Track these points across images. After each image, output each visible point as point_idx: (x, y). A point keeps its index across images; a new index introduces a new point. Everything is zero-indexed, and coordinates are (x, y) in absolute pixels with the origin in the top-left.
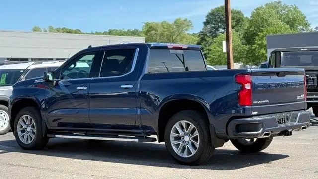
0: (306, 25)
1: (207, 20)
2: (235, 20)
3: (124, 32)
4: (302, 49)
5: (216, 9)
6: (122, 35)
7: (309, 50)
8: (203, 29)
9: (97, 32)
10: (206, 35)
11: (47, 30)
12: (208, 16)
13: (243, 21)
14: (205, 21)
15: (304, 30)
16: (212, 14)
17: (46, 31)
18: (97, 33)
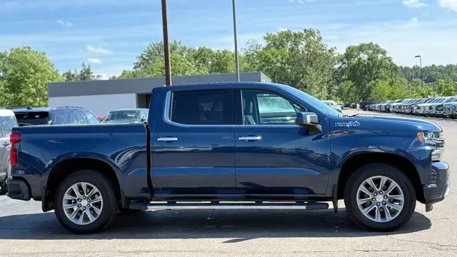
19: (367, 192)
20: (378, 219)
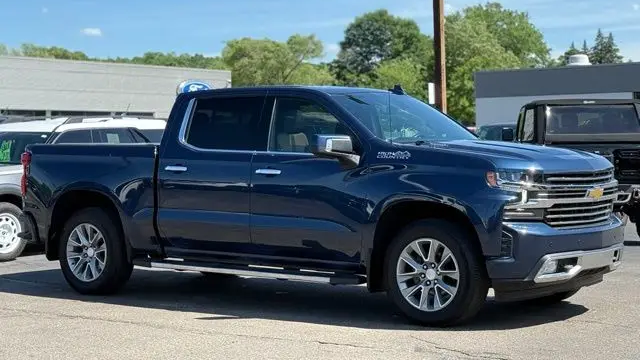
0: (542, 52)
1: (347, 38)
2: (402, 39)
3: (175, 60)
4: (585, 102)
5: (366, 16)
6: (171, 65)
7: (599, 102)
8: (340, 56)
9: (118, 58)
10: (345, 68)
11: (21, 50)
12: (349, 30)
13: (419, 41)
14: (343, 39)
15: (538, 62)
16: (358, 26)
17: (16, 54)
18: (119, 61)
19: (412, 264)
20: (423, 306)
